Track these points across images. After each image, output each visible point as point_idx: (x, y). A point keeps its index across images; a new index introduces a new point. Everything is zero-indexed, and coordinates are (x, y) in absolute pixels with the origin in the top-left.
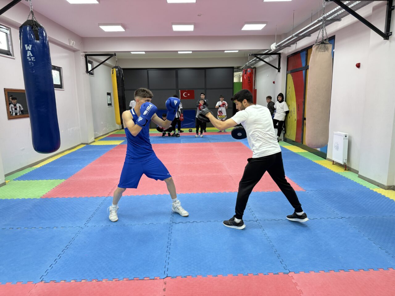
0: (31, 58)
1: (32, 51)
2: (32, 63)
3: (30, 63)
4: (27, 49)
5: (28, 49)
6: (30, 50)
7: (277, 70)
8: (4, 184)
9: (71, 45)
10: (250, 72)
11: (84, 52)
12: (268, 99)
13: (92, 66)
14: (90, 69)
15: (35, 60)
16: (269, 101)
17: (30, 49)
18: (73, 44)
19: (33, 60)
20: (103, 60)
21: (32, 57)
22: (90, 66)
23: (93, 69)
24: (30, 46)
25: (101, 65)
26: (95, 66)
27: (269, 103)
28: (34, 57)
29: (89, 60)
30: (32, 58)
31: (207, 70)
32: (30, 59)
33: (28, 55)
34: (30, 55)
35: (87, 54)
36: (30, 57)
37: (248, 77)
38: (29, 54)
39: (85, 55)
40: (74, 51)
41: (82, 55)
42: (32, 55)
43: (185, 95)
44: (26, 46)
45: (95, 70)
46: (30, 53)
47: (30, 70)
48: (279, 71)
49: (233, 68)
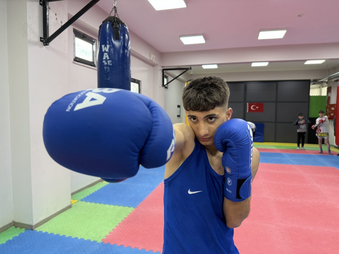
0: (107, 62)
1: (109, 53)
2: (108, 68)
3: (105, 67)
4: (103, 51)
5: (105, 51)
6: (107, 52)
9: (151, 59)
11: (162, 67)
13: (167, 80)
14: (165, 83)
15: (111, 65)
17: (107, 50)
18: (152, 58)
19: (109, 64)
20: (177, 75)
22: (165, 80)
23: (167, 84)
24: (108, 46)
25: (175, 80)
26: (169, 81)
28: (111, 61)
29: (165, 75)
30: (109, 61)
31: (279, 83)
33: (104, 58)
34: (106, 58)
35: (164, 68)
36: (106, 60)
39: (162, 70)
40: (153, 65)
41: (160, 70)
42: (108, 58)
43: (254, 107)
44: (103, 46)
45: (169, 84)
46: (107, 55)
47: (105, 76)
49: (308, 81)
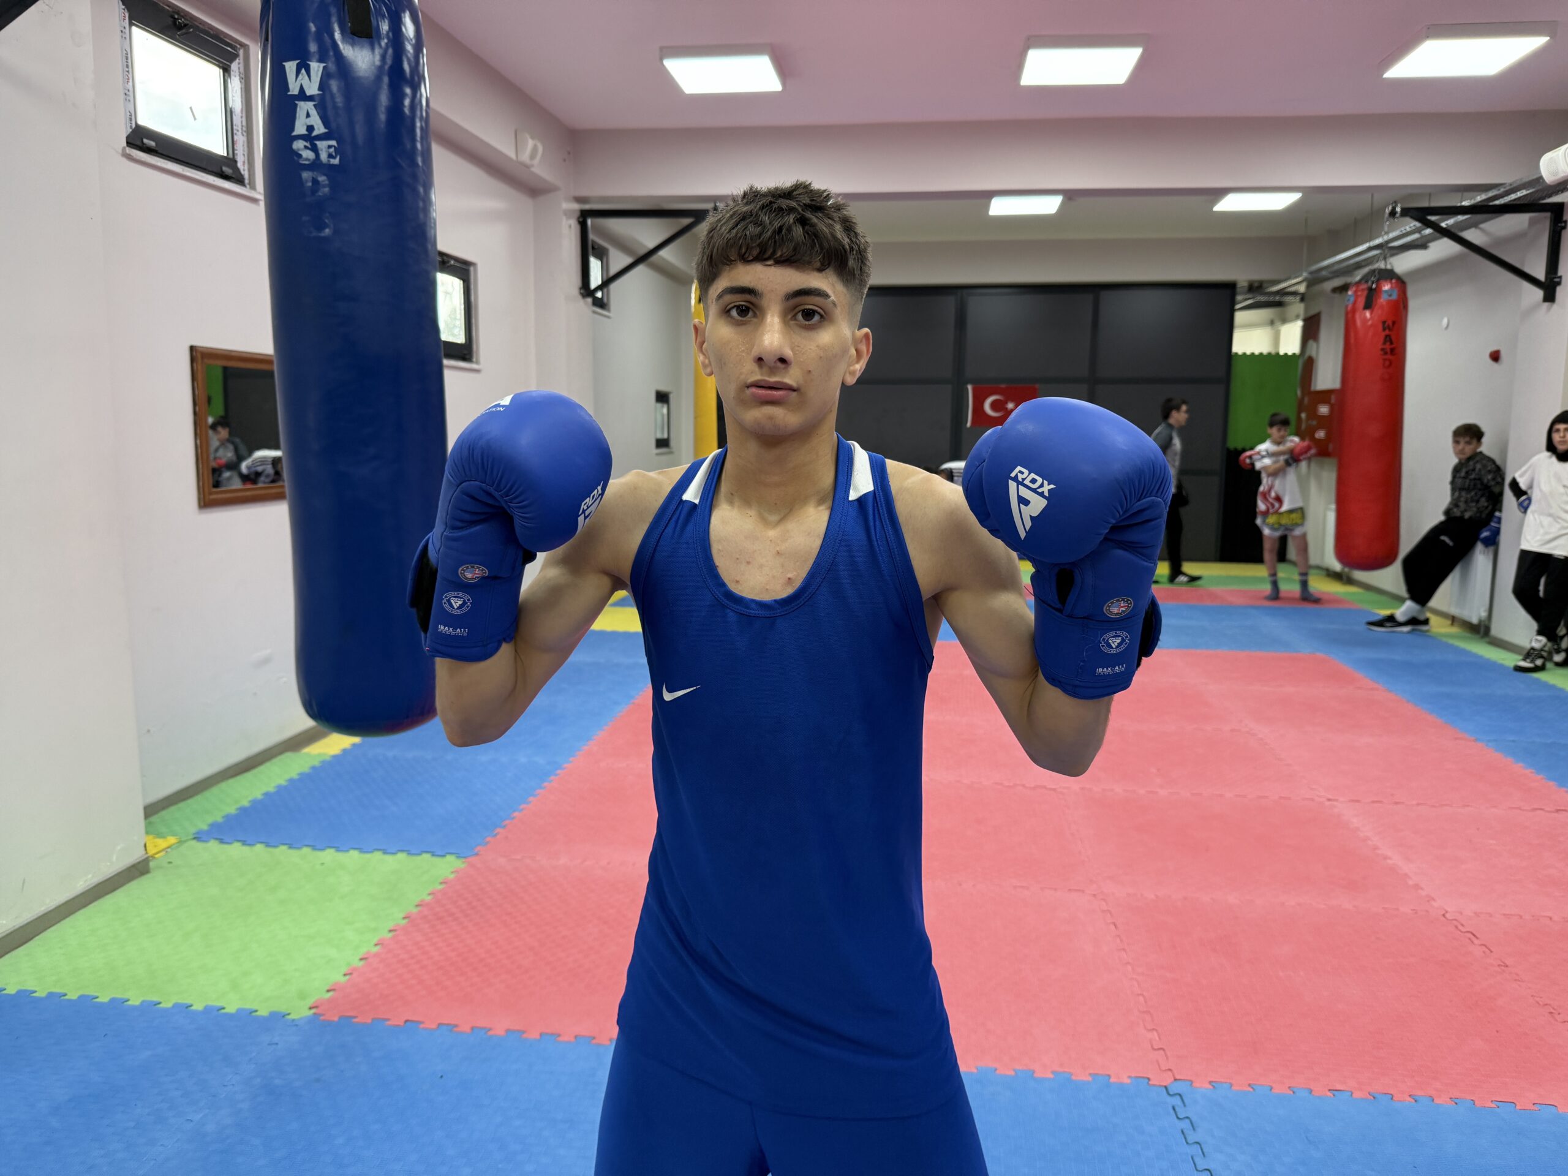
0: (314, 149)
1: (322, 104)
2: (322, 179)
3: (306, 175)
4: (294, 90)
5: (302, 89)
6: (310, 98)
7: (1539, 294)
8: (139, 869)
9: (525, 157)
10: (1394, 297)
11: (579, 200)
12: (1462, 440)
13: (605, 268)
14: (596, 279)
15: (336, 161)
16: (1469, 450)
17: (312, 89)
18: (529, 151)
19: (324, 156)
20: (651, 244)
21: (320, 137)
22: (595, 265)
23: (606, 284)
24: (316, 67)
25: (641, 269)
26: (613, 271)
27: (1469, 459)
28: (334, 143)
29: (593, 241)
30: (322, 145)
31: (1105, 295)
32: (308, 155)
33: (300, 129)
34: (310, 128)
35: (587, 207)
36: (310, 137)
37: (1384, 322)
38: (307, 117)
39: (578, 214)
40: (534, 190)
41: (567, 213)
42: (320, 129)
43: (995, 406)
44: (290, 67)
45: (614, 286)
46: (313, 112)
47: (305, 218)
48: (1550, 297)
49: (1230, 288)
